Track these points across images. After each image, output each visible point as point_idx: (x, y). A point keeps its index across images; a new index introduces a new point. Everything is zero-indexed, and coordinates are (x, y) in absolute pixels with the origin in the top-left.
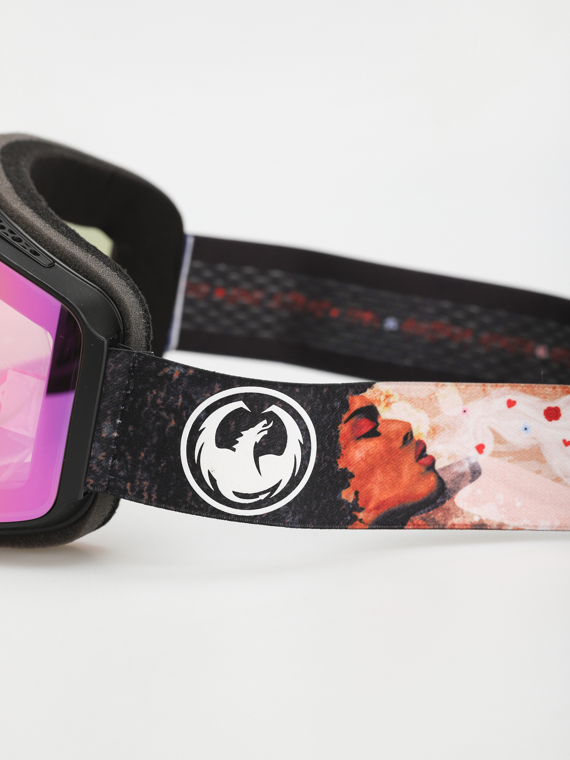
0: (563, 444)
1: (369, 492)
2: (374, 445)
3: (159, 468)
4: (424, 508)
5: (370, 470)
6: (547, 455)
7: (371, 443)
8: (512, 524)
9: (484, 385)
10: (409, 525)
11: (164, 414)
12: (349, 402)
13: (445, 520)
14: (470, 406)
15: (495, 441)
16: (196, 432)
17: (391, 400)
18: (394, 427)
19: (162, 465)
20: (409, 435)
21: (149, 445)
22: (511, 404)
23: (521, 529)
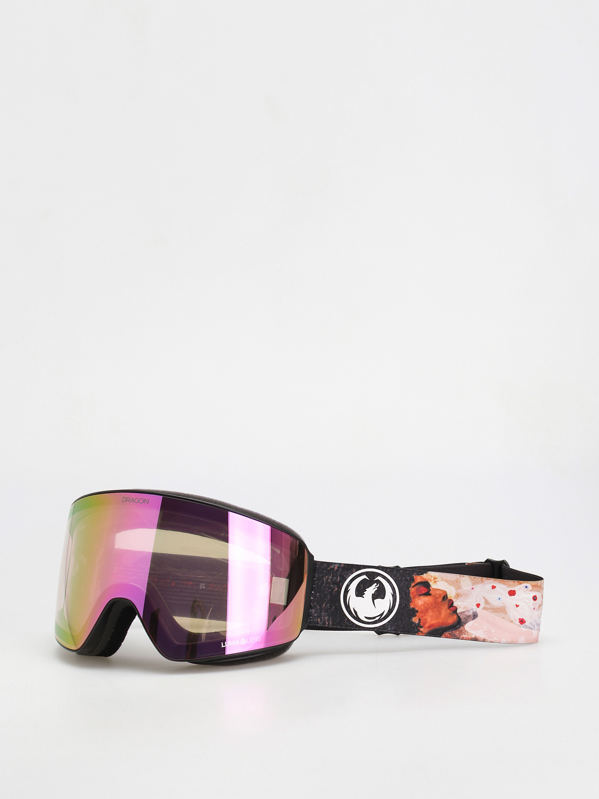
0: (515, 606)
1: (425, 619)
2: (428, 599)
3: (332, 610)
4: (451, 629)
5: (426, 611)
6: (508, 611)
7: (427, 598)
8: (489, 640)
9: (482, 578)
10: (443, 636)
11: (332, 586)
12: (414, 578)
13: (460, 635)
14: (475, 586)
15: (485, 603)
16: (346, 591)
17: (437, 580)
18: (438, 592)
19: (333, 608)
20: (446, 596)
21: (327, 600)
22: (494, 587)
23: (493, 642)
